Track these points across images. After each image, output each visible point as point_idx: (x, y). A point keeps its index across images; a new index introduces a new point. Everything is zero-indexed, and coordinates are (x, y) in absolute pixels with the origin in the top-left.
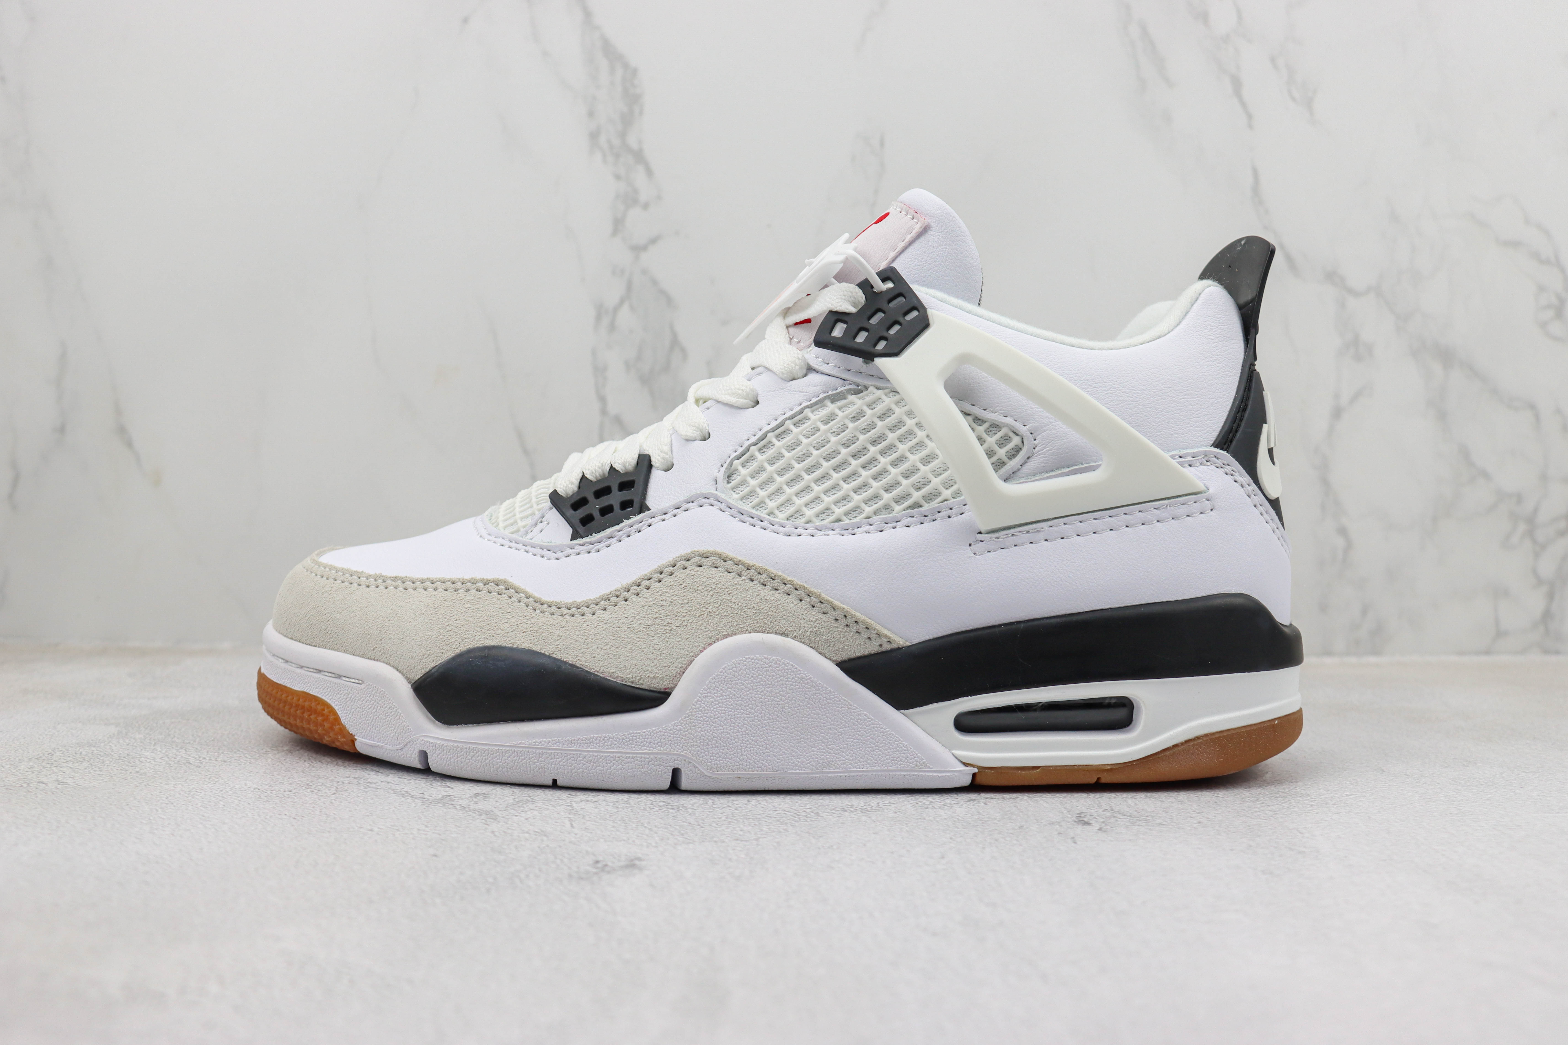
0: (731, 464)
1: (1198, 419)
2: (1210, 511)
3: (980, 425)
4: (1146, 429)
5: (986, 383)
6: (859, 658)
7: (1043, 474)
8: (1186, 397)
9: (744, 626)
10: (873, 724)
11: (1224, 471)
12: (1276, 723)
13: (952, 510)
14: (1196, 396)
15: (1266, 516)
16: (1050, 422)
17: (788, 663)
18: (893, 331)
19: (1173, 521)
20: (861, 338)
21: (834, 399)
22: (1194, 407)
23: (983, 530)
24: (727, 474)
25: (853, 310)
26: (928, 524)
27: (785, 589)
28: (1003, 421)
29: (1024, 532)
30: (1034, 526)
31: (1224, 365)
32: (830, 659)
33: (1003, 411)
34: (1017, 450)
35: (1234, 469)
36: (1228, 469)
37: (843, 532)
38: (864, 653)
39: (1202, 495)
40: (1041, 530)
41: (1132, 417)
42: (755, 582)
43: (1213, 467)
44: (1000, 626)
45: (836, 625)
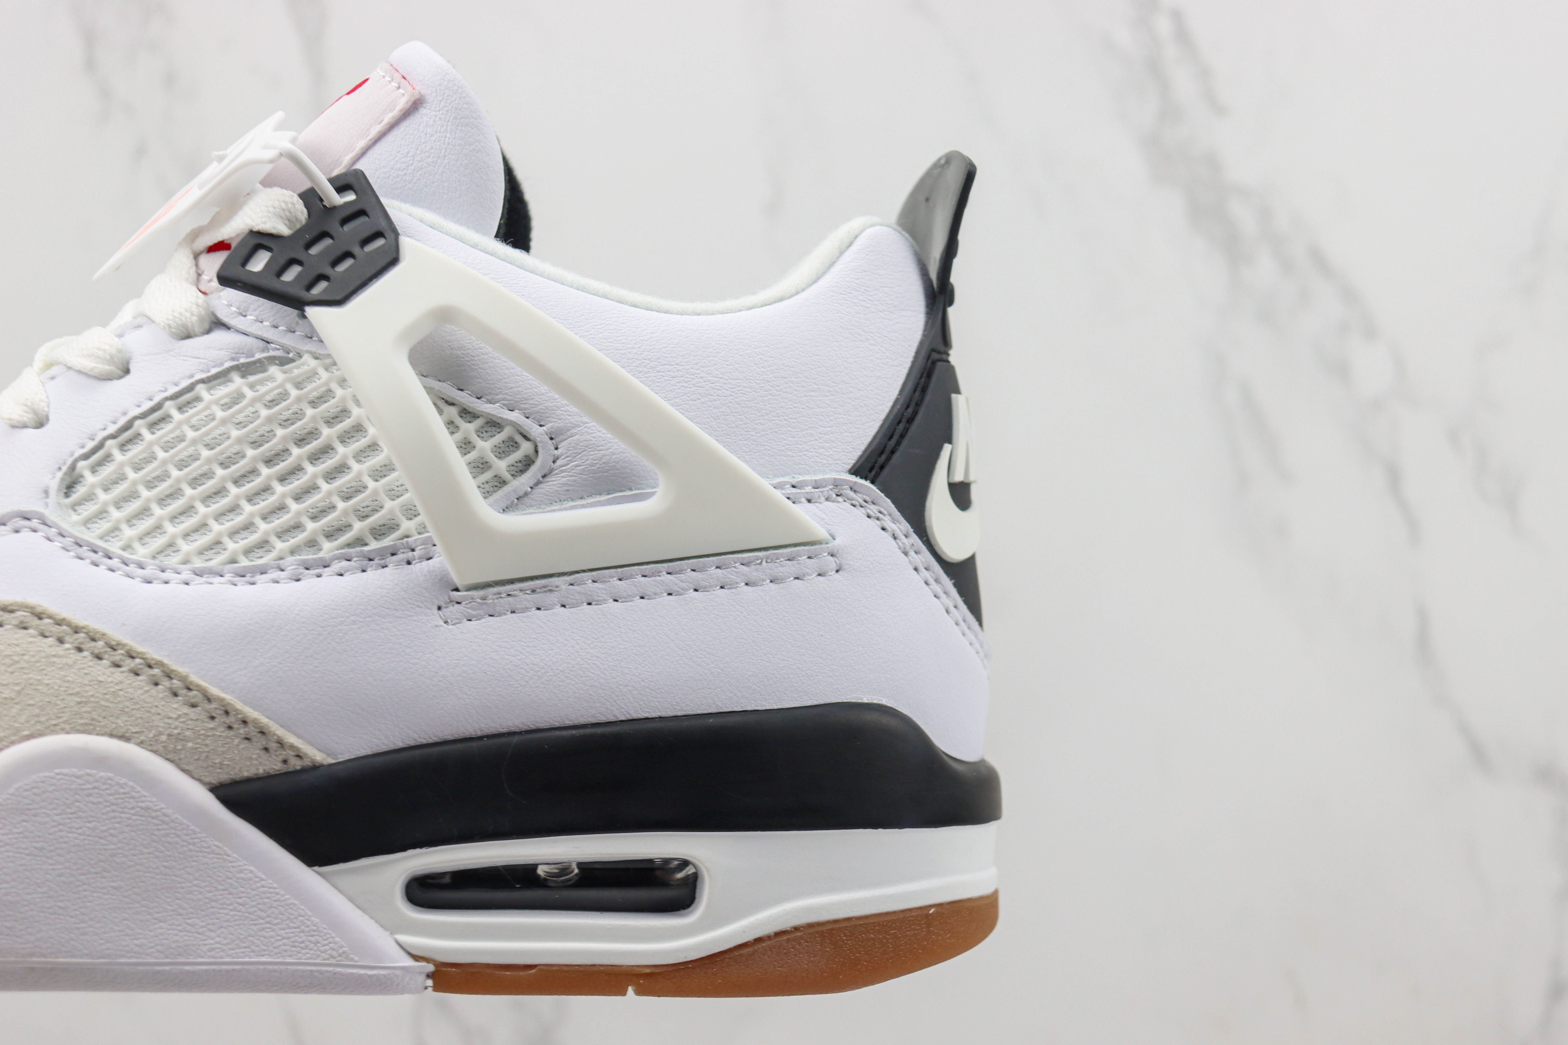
0: (73, 467)
1: (829, 429)
2: (834, 572)
3: (470, 422)
4: (740, 440)
5: (485, 357)
6: (248, 780)
7: (564, 503)
8: (811, 393)
9: (60, 723)
10: (263, 887)
11: (865, 512)
12: (931, 912)
13: (414, 553)
14: (828, 394)
15: (934, 586)
16: (582, 422)
17: (125, 784)
18: (342, 267)
19: (771, 584)
20: (289, 276)
21: (245, 370)
22: (823, 410)
23: (459, 583)
24: (66, 483)
25: (284, 230)
26: (374, 572)
27: (132, 665)
28: (505, 417)
29: (528, 592)
30: (543, 582)
31: (882, 349)
32: (199, 780)
33: (508, 400)
34: (527, 463)
35: (882, 510)
36: (873, 510)
37: (237, 579)
38: (256, 772)
39: (822, 546)
40: (555, 589)
41: (718, 421)
42: (85, 653)
43: (847, 505)
44: (480, 738)
45: (211, 726)
